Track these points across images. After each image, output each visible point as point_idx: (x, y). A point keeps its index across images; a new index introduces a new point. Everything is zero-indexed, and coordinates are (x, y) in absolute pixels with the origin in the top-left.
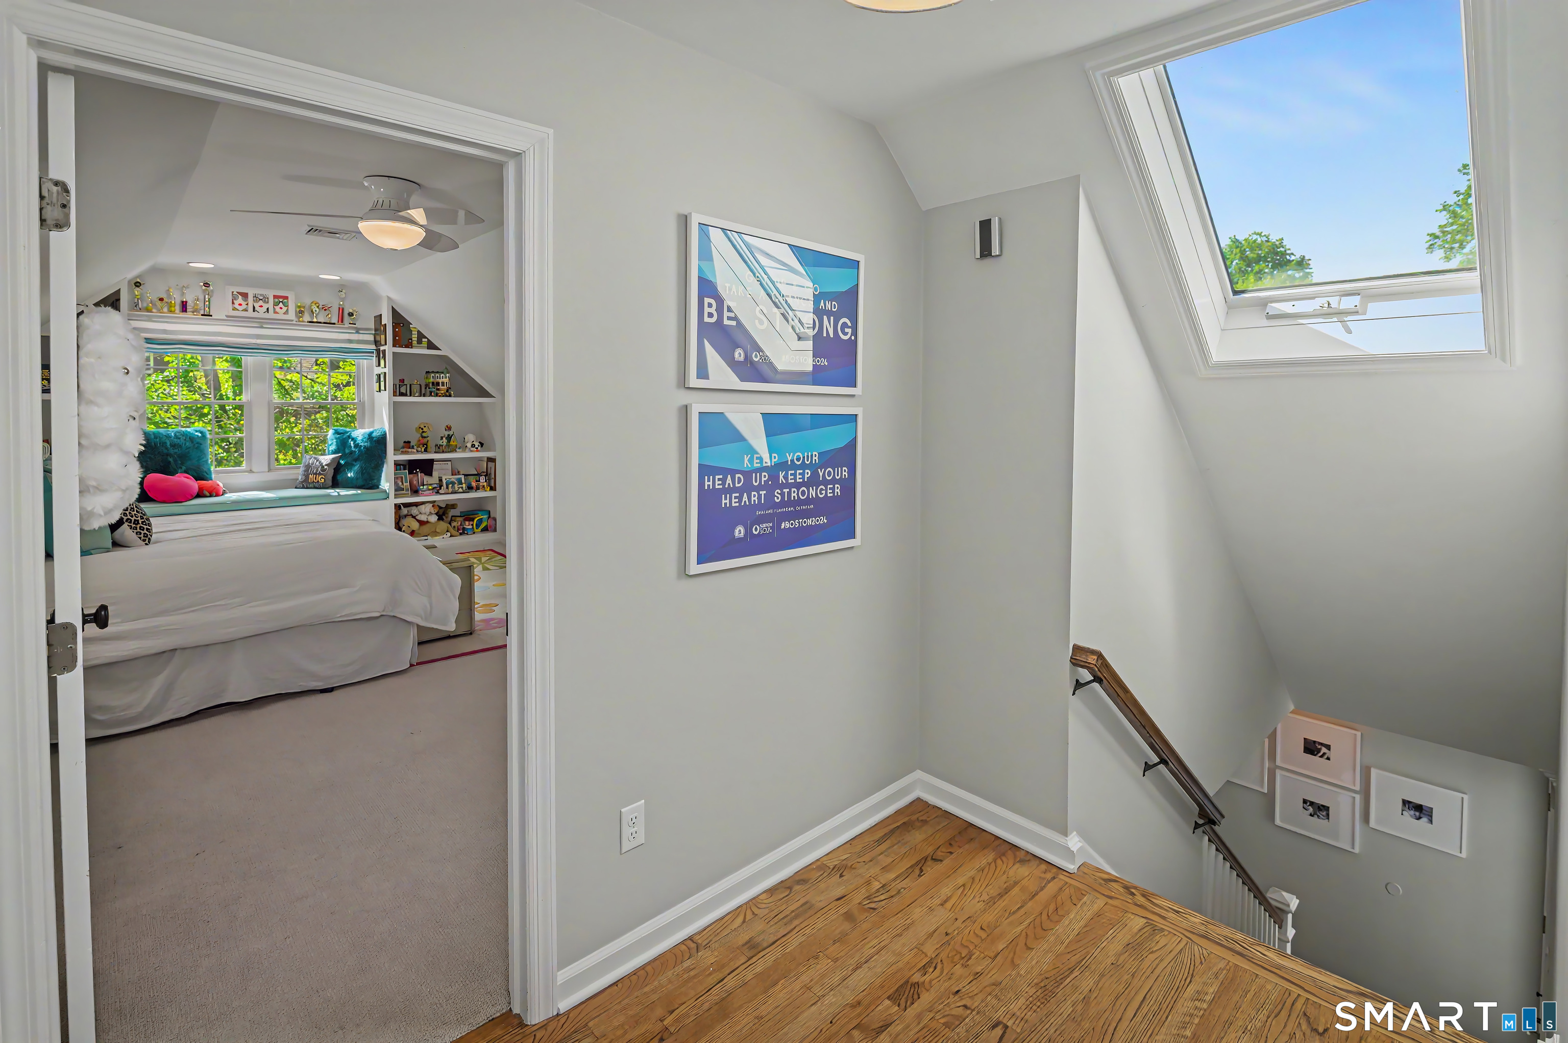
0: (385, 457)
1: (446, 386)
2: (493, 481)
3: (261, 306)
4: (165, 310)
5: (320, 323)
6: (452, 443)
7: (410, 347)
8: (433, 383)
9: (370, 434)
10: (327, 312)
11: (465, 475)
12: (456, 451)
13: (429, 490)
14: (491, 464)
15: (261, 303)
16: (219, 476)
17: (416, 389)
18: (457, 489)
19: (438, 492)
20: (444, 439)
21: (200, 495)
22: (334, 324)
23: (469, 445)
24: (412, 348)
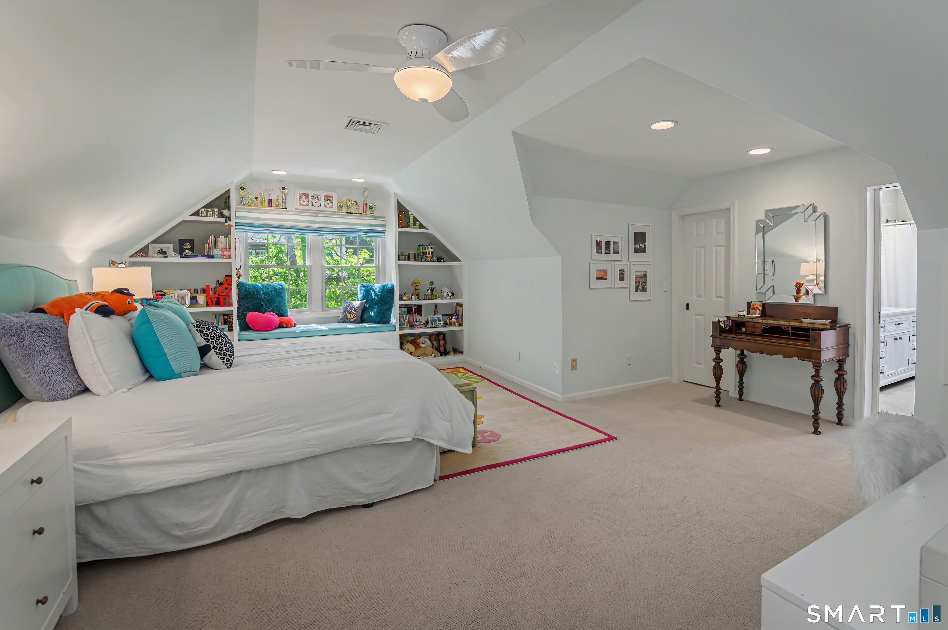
0: (393, 302)
1: (431, 254)
2: (460, 319)
3: (316, 203)
4: (259, 205)
5: (353, 213)
6: (433, 293)
7: (409, 227)
8: (423, 252)
9: (384, 287)
10: (356, 206)
11: (442, 315)
12: (437, 299)
13: (421, 325)
14: (458, 308)
15: (316, 200)
16: (292, 314)
17: (412, 256)
18: (438, 324)
19: (426, 327)
20: (430, 290)
21: (280, 326)
22: (361, 214)
23: (445, 295)
24: (410, 228)
